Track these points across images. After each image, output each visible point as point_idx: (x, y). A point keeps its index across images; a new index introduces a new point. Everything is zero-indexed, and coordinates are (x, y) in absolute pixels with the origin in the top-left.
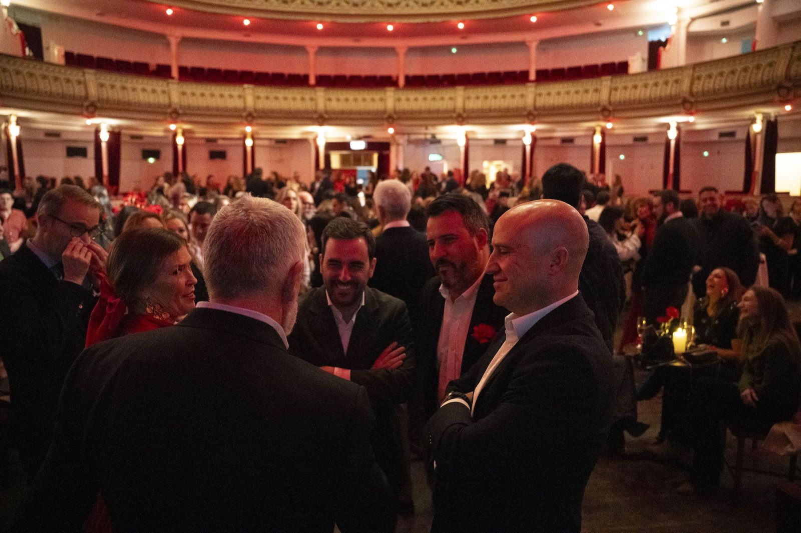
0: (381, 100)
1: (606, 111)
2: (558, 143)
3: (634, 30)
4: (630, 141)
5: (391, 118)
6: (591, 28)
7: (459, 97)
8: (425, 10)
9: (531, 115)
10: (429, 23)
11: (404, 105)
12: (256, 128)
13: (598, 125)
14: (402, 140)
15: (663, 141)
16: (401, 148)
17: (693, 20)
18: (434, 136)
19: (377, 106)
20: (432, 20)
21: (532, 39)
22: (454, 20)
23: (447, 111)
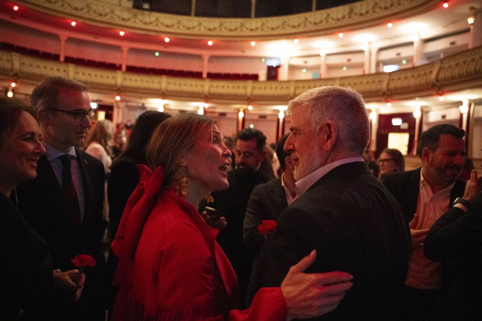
0: (113, 78)
1: (249, 100)
2: (217, 115)
3: (260, 58)
4: (257, 117)
5: (119, 90)
6: (240, 53)
7: (164, 83)
8: (145, 27)
9: (206, 98)
10: (147, 35)
11: (128, 83)
12: (18, 86)
13: (242, 107)
14: (122, 105)
15: (276, 118)
16: (121, 111)
17: (291, 58)
18: (143, 104)
19: (111, 81)
20: (150, 33)
21: (206, 54)
22: (163, 35)
23: (155, 90)
